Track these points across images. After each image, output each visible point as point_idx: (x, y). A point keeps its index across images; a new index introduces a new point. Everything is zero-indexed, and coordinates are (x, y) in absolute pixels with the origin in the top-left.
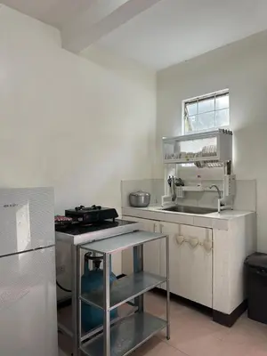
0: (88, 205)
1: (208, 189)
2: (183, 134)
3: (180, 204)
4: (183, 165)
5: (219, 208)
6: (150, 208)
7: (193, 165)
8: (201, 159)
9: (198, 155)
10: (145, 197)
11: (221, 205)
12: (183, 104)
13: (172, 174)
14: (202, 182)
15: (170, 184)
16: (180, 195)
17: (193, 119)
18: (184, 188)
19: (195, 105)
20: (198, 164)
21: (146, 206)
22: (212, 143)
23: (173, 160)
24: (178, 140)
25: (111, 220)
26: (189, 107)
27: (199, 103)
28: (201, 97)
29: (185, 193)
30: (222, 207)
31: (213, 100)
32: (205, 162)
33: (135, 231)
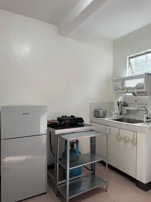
0: (69, 115)
1: (140, 109)
2: (127, 76)
3: (125, 117)
4: (128, 94)
5: (145, 120)
6: (106, 119)
7: (131, 94)
8: (135, 91)
9: (133, 89)
10: (103, 112)
11: (147, 118)
12: (128, 59)
13: (120, 99)
14: (138, 104)
15: (119, 105)
16: (125, 112)
17: (134, 67)
18: (127, 108)
19: (135, 58)
20: (134, 94)
21: (104, 117)
22: (142, 81)
23: (119, 91)
24: (125, 79)
25: (80, 123)
26: (131, 60)
27: (138, 58)
28: (138, 54)
29: (128, 111)
30: (148, 120)
31: (145, 56)
32: (137, 92)
33: (92, 130)
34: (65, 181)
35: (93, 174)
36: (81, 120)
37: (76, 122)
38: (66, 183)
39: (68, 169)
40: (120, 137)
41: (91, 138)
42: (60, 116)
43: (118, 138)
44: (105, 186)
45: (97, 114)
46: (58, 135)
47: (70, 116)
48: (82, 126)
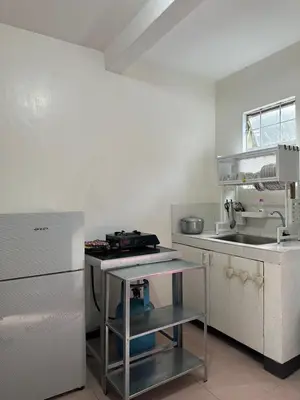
0: (129, 230)
1: (270, 215)
2: (244, 151)
3: (241, 232)
4: (245, 187)
5: (279, 236)
6: (204, 236)
7: (252, 187)
8: (260, 181)
9: (256, 176)
10: (197, 223)
11: (284, 235)
12: (244, 117)
13: (231, 197)
14: (265, 206)
15: (227, 209)
16: (239, 222)
17: (257, 134)
18: (244, 214)
19: (258, 116)
20: (257, 186)
21: (199, 233)
22: (272, 160)
24: (237, 158)
25: (152, 246)
26: (251, 119)
27: (264, 115)
28: (265, 107)
29: (246, 219)
30: (285, 237)
31: (278, 111)
32: (264, 184)
33: (174, 260)
34: (121, 363)
35: (179, 347)
36: (153, 239)
37: (143, 244)
38: (123, 366)
39: (128, 338)
40: (231, 271)
41: (174, 275)
42: (111, 232)
43: (227, 274)
44: (202, 371)
45: (185, 227)
46: (107, 272)
47: (131, 231)
48: (156, 251)
